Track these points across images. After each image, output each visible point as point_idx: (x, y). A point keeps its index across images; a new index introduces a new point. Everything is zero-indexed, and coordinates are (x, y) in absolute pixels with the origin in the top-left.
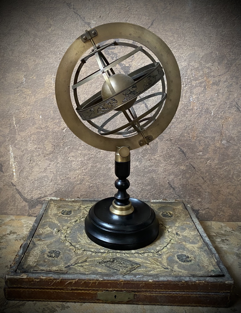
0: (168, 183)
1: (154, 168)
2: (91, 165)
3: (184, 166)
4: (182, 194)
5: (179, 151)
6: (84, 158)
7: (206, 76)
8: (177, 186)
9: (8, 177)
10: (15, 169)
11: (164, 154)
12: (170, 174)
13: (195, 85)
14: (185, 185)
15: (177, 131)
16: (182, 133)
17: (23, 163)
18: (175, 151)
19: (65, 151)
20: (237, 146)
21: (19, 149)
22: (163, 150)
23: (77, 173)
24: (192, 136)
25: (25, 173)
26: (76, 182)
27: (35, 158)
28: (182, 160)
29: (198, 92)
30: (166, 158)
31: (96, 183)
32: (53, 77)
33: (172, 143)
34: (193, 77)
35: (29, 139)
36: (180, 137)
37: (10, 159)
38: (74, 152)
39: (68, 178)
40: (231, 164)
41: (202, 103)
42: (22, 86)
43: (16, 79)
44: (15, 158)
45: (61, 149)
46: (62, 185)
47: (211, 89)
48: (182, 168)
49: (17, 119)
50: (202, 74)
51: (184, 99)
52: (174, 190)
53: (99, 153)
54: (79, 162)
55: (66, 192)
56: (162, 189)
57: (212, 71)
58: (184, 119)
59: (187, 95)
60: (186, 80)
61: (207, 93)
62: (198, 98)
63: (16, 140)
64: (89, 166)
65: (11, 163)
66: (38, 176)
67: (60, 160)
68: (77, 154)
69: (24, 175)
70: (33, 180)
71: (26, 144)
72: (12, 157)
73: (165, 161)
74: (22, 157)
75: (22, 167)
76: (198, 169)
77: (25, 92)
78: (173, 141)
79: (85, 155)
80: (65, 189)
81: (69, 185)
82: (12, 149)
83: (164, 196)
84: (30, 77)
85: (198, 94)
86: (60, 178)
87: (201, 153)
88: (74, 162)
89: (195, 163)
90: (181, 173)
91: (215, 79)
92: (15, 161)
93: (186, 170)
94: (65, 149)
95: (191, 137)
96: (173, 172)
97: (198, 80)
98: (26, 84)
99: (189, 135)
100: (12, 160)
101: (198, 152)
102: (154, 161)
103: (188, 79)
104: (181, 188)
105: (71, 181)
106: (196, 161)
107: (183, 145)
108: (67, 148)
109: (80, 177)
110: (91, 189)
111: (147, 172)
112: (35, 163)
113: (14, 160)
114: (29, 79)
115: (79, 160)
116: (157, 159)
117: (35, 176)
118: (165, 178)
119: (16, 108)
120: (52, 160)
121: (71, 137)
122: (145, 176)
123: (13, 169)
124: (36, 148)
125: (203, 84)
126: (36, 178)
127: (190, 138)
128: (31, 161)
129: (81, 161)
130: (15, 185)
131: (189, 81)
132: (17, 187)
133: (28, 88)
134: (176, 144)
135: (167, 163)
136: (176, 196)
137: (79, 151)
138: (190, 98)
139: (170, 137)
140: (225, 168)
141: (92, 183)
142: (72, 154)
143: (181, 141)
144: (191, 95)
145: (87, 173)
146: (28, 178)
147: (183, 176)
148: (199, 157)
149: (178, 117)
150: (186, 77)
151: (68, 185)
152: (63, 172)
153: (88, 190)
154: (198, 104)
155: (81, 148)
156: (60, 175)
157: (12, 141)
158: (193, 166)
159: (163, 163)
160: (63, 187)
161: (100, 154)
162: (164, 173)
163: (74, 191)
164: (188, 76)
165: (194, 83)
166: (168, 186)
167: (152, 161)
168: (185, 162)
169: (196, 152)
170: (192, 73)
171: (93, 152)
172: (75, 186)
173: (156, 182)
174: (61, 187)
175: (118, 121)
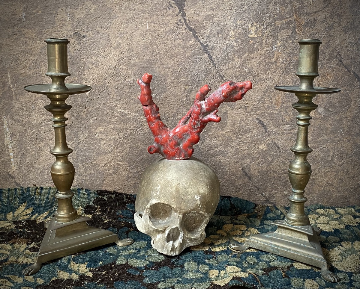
0: (242, 169)
1: (221, 149)
2: (130, 146)
3: (264, 145)
4: (261, 185)
5: (257, 124)
6: (119, 136)
7: (296, 13)
8: (254, 174)
9: (3, 164)
10: (13, 152)
11: (236, 129)
12: (244, 157)
13: (280, 26)
14: (266, 173)
15: (255, 95)
16: (261, 98)
17: (25, 143)
18: (252, 124)
19: (89, 124)
20: (339, 115)
21: (18, 121)
22: (234, 122)
23: (109, 158)
24: (276, 101)
25: (28, 159)
26: (107, 171)
27: (43, 135)
28: (261, 136)
29: (284, 37)
30: (239, 135)
31: (138, 173)
32: (69, 10)
33: (247, 112)
34: (277, 14)
35: (33, 107)
36: (258, 104)
37: (5, 138)
38: (103, 126)
39: (95, 164)
40: (330, 142)
41: (290, 53)
42: (20, 25)
43: (10, 13)
44: (12, 135)
45: (83, 121)
46: (86, 176)
47: (303, 32)
48: (262, 147)
49: (13, 76)
50: (291, 10)
51: (265, 47)
52: (250, 179)
53: (142, 127)
54: (111, 142)
55: (92, 186)
56: (233, 179)
57: (305, 6)
58: (264, 76)
59: (269, 41)
60: (267, 19)
61: (297, 38)
62: (284, 45)
63: (14, 107)
64: (127, 147)
65: (5, 144)
66: (49, 163)
67: (82, 138)
68: (108, 129)
69: (27, 161)
70: (42, 169)
71: (29, 114)
72: (8, 134)
73: (237, 138)
74: (22, 135)
75: (23, 149)
76: (284, 149)
77: (25, 34)
78: (249, 110)
79: (120, 131)
80: (90, 181)
81: (97, 176)
82: (7, 122)
83: (237, 188)
84: (33, 11)
85: (284, 40)
86: (83, 165)
87: (289, 126)
88: (104, 142)
89: (279, 140)
90: (260, 155)
91: (308, 17)
92: (13, 140)
93: (267, 150)
94: (90, 122)
95: (274, 102)
96: (248, 154)
97: (285, 19)
98: (27, 22)
99: (271, 100)
100: (8, 139)
101: (284, 125)
102: (221, 139)
103: (270, 17)
104: (260, 177)
105: (100, 169)
106: (281, 138)
107: (263, 115)
108: (93, 121)
109: (113, 163)
110: (130, 181)
111: (211, 154)
112: (43, 144)
113: (11, 139)
114: (32, 14)
115: (112, 138)
116: (227, 135)
117: (44, 162)
118: (237, 162)
119: (11, 58)
120: (69, 138)
121: (98, 104)
122: (209, 160)
123: (10, 153)
124: (45, 120)
125: (292, 25)
126: (46, 164)
127: (273, 105)
128: (38, 140)
129: (114, 139)
130: (13, 177)
131: (271, 20)
132: (16, 180)
133: (30, 28)
134: (253, 113)
135: (240, 142)
136: (252, 188)
137: (111, 125)
138: (274, 45)
139: (244, 103)
140: (321, 147)
141: (131, 172)
142: (101, 129)
143: (259, 109)
144: (274, 42)
145: (124, 157)
146: (34, 165)
147: (262, 159)
148: (286, 132)
149: (256, 74)
150: (267, 15)
151: (95, 175)
152: (87, 156)
153: (126, 182)
154: (285, 54)
155: (113, 120)
156: (82, 161)
157: (7, 109)
158: (276, 145)
159: (234, 141)
160: (88, 178)
161: (143, 129)
162: (237, 155)
163: (105, 184)
164: (270, 13)
165: (278, 23)
166: (242, 173)
167: (219, 139)
168: (266, 140)
169: (281, 124)
170: (277, 8)
171: (132, 126)
172: (106, 177)
173: (225, 169)
174: (85, 179)
175: (170, 79)
